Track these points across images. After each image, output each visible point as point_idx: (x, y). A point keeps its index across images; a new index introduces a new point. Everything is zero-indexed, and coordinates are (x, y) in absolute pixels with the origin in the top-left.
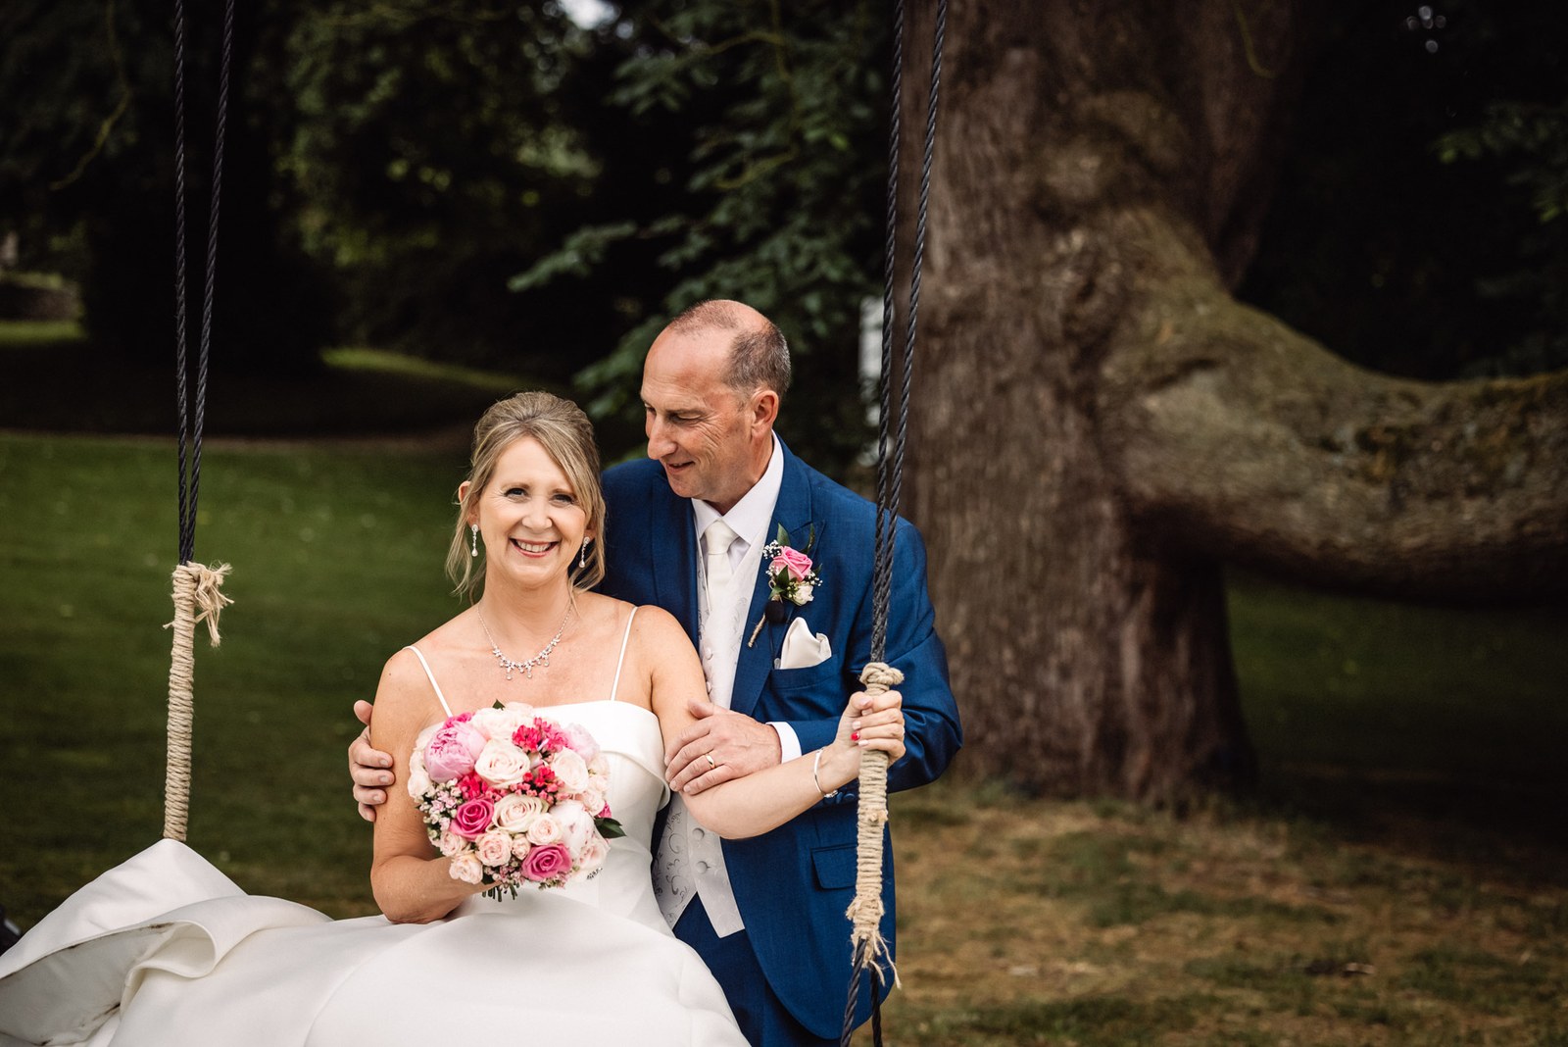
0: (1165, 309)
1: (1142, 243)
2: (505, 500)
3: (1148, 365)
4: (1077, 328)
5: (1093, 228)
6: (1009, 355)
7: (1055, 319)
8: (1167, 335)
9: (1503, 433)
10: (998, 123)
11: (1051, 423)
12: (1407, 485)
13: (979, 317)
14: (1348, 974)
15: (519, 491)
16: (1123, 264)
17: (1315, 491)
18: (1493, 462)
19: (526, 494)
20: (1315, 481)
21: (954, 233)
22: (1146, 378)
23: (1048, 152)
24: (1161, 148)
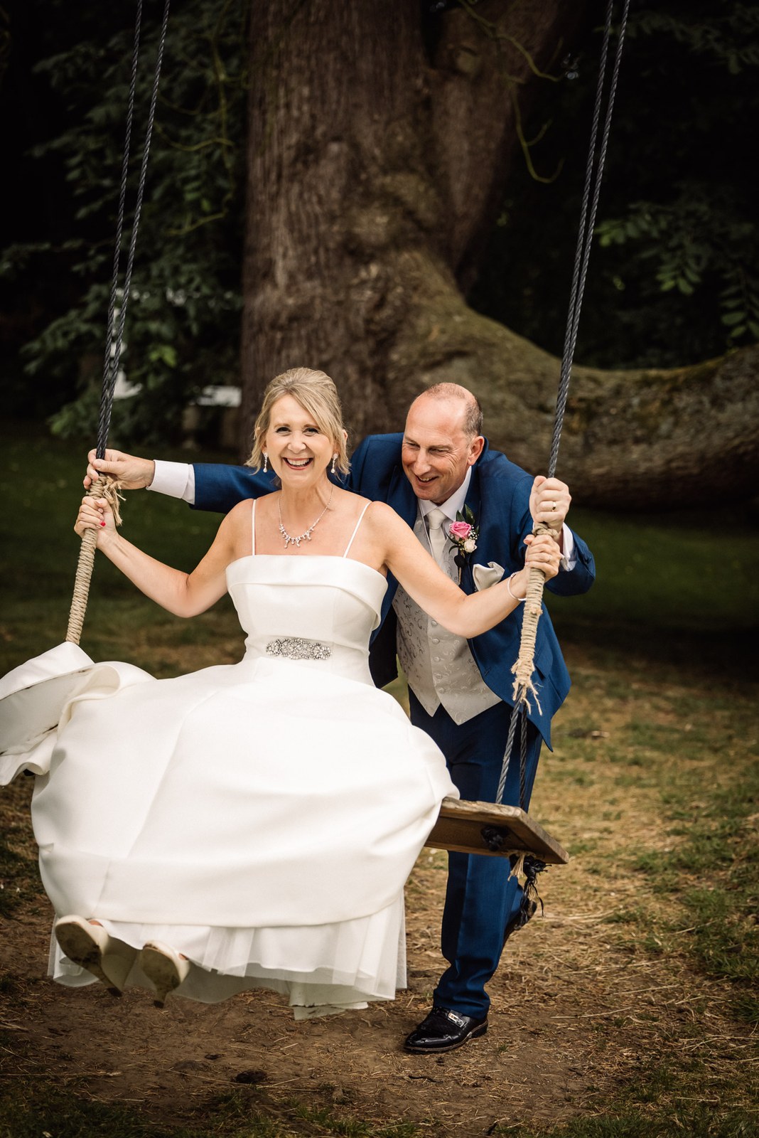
0: (433, 318)
1: (415, 274)
2: (276, 434)
3: (423, 354)
4: (373, 327)
5: (384, 263)
6: (329, 344)
7: (360, 322)
8: (435, 334)
9: (657, 404)
10: (322, 192)
11: (356, 389)
12: (594, 435)
13: (309, 318)
14: (595, 738)
15: (284, 429)
16: (405, 287)
17: (534, 438)
18: (651, 422)
19: (290, 431)
20: (535, 431)
21: (292, 263)
22: (422, 362)
23: (354, 211)
24: (425, 211)
